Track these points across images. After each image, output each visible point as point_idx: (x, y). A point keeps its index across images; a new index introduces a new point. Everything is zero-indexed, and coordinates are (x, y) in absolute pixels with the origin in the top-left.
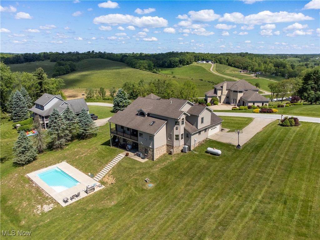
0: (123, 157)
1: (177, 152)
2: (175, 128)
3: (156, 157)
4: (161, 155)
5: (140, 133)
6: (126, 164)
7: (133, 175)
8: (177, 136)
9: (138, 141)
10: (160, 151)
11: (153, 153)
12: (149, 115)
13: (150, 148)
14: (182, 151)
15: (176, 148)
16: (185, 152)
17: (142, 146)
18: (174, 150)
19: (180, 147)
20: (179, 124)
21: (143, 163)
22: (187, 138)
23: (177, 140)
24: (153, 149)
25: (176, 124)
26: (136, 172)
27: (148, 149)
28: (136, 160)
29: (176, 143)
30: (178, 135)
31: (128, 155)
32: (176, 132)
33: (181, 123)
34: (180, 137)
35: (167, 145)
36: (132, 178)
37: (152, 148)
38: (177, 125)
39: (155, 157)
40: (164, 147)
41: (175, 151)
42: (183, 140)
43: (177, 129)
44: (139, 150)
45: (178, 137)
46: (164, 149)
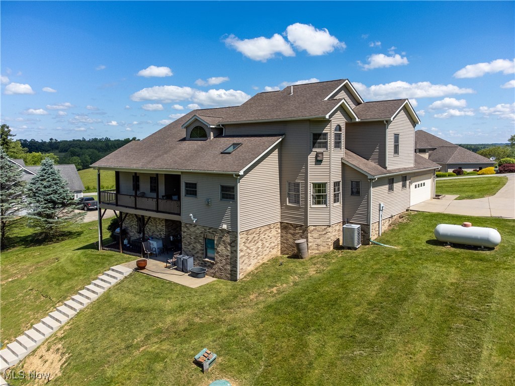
0: (126, 274)
1: (322, 249)
2: (311, 158)
3: (246, 266)
4: (261, 262)
5: (186, 184)
6: (128, 296)
7: (148, 337)
8: (320, 188)
9: (179, 214)
10: (260, 244)
11: (234, 252)
12: (220, 132)
13: (223, 231)
14: (337, 246)
15: (316, 235)
16: (349, 248)
17: (192, 229)
18: (310, 240)
19: (330, 229)
20: (325, 145)
21: (196, 290)
22: (355, 198)
23: (319, 203)
24: (233, 233)
25: (314, 144)
26: (160, 324)
27: (216, 238)
28: (170, 282)
29: (315, 214)
30: (324, 185)
31: (143, 268)
32: (315, 174)
33: (331, 140)
34: (330, 192)
35: (284, 227)
36: (136, 353)
37: (228, 232)
38: (319, 147)
39: (240, 266)
40: (274, 232)
41: (314, 247)
42: (339, 205)
43: (318, 162)
44: (183, 246)
45: (325, 191)
46: (273, 239)
